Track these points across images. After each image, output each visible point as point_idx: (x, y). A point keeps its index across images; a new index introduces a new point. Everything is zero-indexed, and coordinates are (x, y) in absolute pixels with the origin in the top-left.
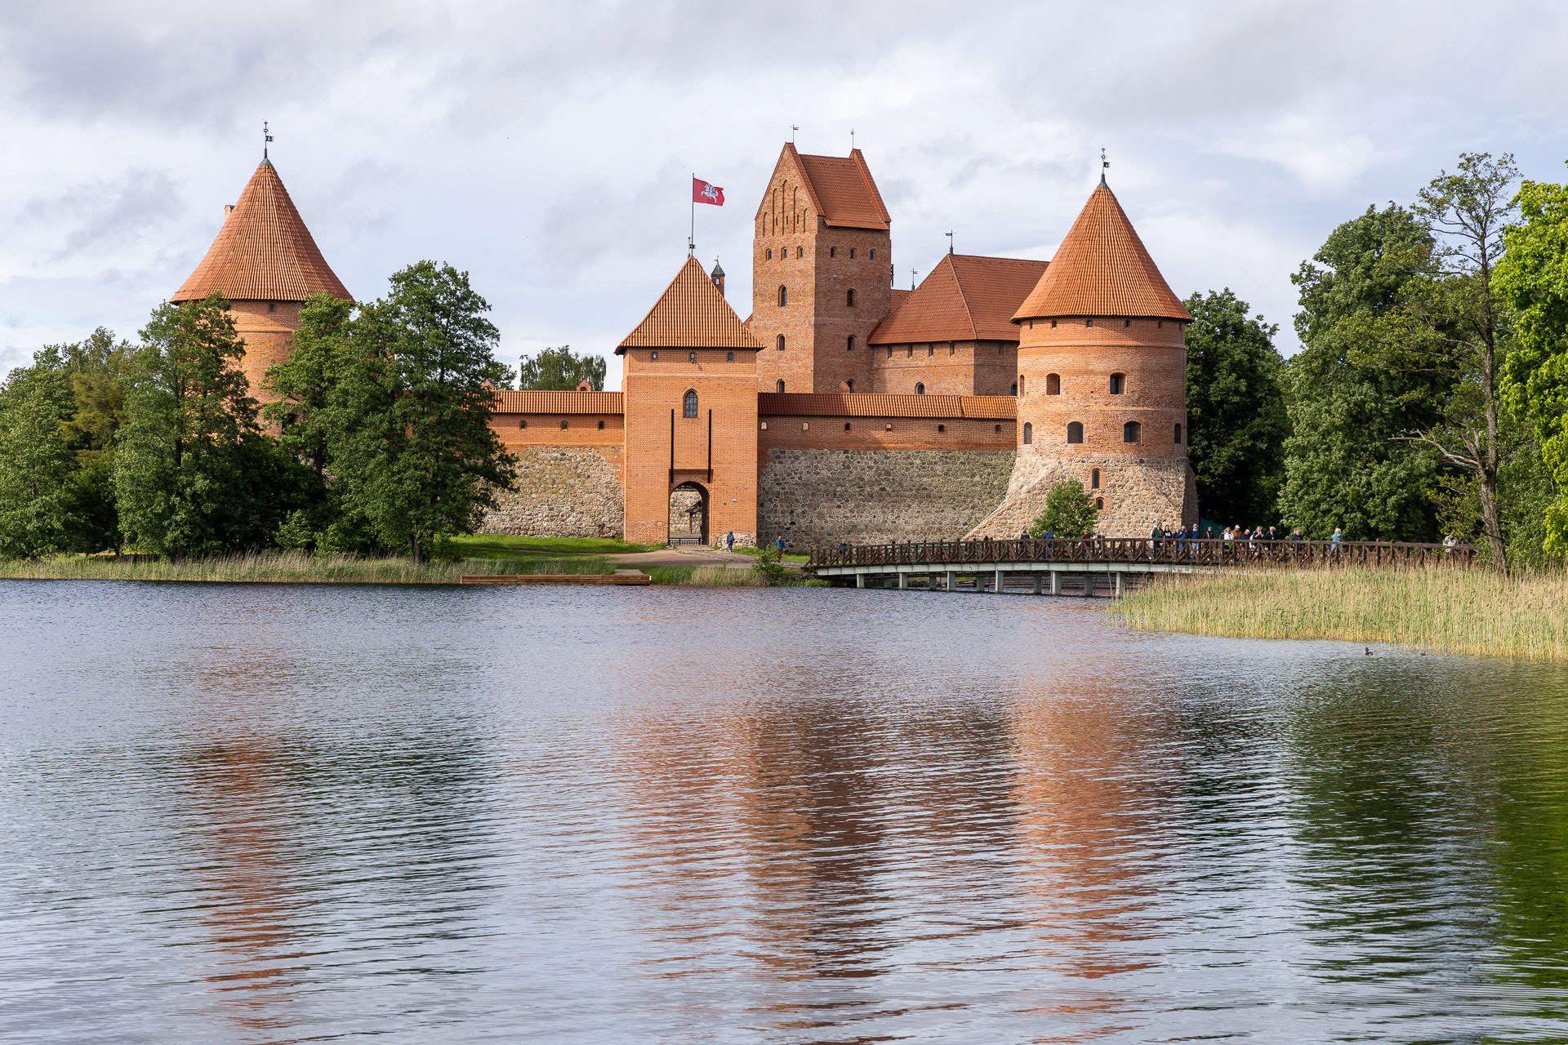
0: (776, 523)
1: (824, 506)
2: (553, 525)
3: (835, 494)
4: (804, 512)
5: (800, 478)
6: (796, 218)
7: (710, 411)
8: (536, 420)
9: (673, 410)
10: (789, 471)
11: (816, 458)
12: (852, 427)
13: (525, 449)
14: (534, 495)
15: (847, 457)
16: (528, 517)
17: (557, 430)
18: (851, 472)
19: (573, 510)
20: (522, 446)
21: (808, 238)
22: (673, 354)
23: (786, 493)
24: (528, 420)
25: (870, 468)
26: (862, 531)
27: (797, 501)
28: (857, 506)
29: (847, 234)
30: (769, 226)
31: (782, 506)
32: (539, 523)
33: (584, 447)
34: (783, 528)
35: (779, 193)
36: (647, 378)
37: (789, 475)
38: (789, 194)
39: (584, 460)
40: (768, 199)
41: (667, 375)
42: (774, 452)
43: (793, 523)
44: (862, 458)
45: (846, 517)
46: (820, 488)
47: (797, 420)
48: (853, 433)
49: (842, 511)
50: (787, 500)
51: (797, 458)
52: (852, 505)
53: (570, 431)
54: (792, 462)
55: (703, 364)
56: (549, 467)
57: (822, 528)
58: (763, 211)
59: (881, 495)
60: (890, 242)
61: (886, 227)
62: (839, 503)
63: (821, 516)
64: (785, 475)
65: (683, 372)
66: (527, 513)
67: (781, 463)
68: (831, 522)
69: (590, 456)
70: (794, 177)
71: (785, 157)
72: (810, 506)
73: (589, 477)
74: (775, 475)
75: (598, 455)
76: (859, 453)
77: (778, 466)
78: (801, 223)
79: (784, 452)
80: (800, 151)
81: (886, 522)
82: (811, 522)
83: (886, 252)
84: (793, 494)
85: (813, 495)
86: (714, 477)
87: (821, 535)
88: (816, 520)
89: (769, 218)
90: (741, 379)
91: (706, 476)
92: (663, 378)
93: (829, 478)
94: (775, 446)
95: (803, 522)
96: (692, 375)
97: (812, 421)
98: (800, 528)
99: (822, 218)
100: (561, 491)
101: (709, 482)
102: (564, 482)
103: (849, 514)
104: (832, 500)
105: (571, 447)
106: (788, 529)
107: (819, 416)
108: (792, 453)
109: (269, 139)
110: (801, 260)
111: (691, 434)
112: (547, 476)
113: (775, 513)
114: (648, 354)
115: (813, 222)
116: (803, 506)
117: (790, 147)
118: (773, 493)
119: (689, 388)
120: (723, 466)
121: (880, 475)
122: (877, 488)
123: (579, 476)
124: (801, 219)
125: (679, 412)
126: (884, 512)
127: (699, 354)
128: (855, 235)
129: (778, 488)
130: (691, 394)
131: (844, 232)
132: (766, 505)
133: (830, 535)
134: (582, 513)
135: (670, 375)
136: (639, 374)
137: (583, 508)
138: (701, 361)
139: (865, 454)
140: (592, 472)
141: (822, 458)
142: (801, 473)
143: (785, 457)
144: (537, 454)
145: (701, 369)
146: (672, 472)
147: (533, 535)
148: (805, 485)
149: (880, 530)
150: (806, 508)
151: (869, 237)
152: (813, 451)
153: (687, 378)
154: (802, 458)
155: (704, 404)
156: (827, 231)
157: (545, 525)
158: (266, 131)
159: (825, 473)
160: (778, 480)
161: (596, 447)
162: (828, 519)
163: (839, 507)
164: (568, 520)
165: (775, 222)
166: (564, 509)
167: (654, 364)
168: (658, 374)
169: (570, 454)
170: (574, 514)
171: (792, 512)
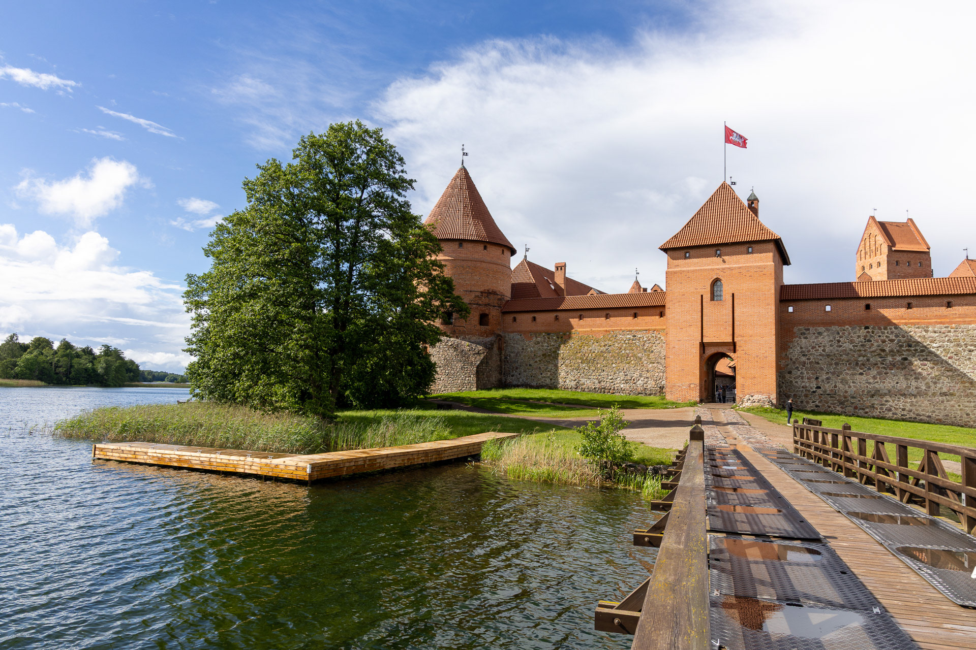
0: (803, 387)
1: (847, 374)
2: (627, 386)
3: (857, 364)
4: (828, 379)
5: (824, 350)
6: (876, 249)
7: (733, 294)
8: (616, 312)
9: (702, 296)
10: (814, 345)
11: (839, 334)
12: (872, 307)
13: (608, 333)
14: (614, 365)
15: (868, 332)
16: (611, 381)
17: (630, 319)
18: (872, 345)
19: (641, 376)
20: (606, 331)
21: (883, 258)
22: (702, 251)
23: (811, 363)
24: (610, 312)
25: (892, 341)
26: (886, 394)
27: (822, 369)
28: (879, 373)
29: (905, 254)
30: (863, 256)
31: (807, 373)
32: (618, 385)
33: (649, 330)
34: (809, 391)
35: (867, 240)
36: (681, 272)
37: (813, 348)
38: (872, 240)
39: (649, 340)
40: (862, 243)
41: (697, 268)
42: (799, 330)
43: (818, 388)
44: (883, 333)
45: (870, 383)
46: (842, 358)
47: (819, 303)
48: (873, 312)
49: (864, 377)
50: (812, 368)
51: (820, 334)
52: (874, 372)
53: (640, 319)
54: (816, 338)
55: (725, 258)
56: (624, 345)
57: (846, 392)
58: (860, 250)
59: (902, 364)
60: (930, 258)
61: (928, 251)
62: (862, 371)
63: (844, 382)
64: (810, 348)
65: (710, 265)
66: (610, 378)
67: (806, 338)
68: (855, 387)
69: (653, 337)
70: (876, 231)
71: (870, 222)
72: (833, 373)
73: (652, 352)
74: (801, 348)
75: (659, 336)
76: (880, 328)
77: (804, 341)
78: (879, 251)
79: (809, 330)
80: (878, 219)
81: (910, 387)
82: (835, 386)
83: (928, 263)
84: (818, 363)
85: (837, 364)
86: (737, 348)
87: (845, 397)
88: (839, 385)
89: (863, 252)
90: (759, 267)
91: (732, 348)
92: (694, 271)
93: (851, 350)
94: (800, 325)
95: (828, 387)
96: (717, 267)
97: (835, 303)
98: (825, 391)
99: (890, 248)
100: (632, 362)
101: (735, 352)
102: (634, 356)
103: (871, 381)
104: (854, 369)
105: (640, 330)
106: (814, 392)
107: (840, 299)
108: (816, 330)
109: (465, 154)
110: (880, 268)
111: (717, 314)
112: (623, 352)
113: (802, 378)
114: (682, 253)
115: (885, 249)
116: (827, 373)
117: (873, 218)
118: (800, 363)
119: (715, 277)
120: (744, 338)
121: (901, 346)
122: (899, 358)
123: (645, 351)
124: (879, 249)
125: (707, 297)
126: (907, 379)
127: (723, 249)
128: (909, 255)
129: (803, 359)
130: (716, 282)
131: (904, 253)
132: (794, 372)
133: (853, 397)
134: (647, 378)
135: (701, 268)
136: (675, 270)
137: (648, 375)
138: (726, 255)
139: (886, 328)
140: (654, 348)
141: (843, 334)
142: (824, 346)
143: (809, 333)
144: (616, 336)
145: (724, 261)
146: (703, 346)
147: (613, 393)
148: (828, 356)
149: (904, 395)
150: (830, 375)
151: (918, 256)
152: (835, 328)
153: (713, 270)
154: (825, 334)
155: (727, 289)
156: (893, 253)
157: (622, 386)
158: (463, 149)
159: (848, 346)
160: (804, 352)
161: (657, 330)
162: (851, 384)
163: (861, 374)
164: (638, 383)
165: (866, 253)
166: (635, 375)
167: (688, 261)
168: (689, 269)
169: (639, 336)
170: (642, 379)
171: (817, 378)
